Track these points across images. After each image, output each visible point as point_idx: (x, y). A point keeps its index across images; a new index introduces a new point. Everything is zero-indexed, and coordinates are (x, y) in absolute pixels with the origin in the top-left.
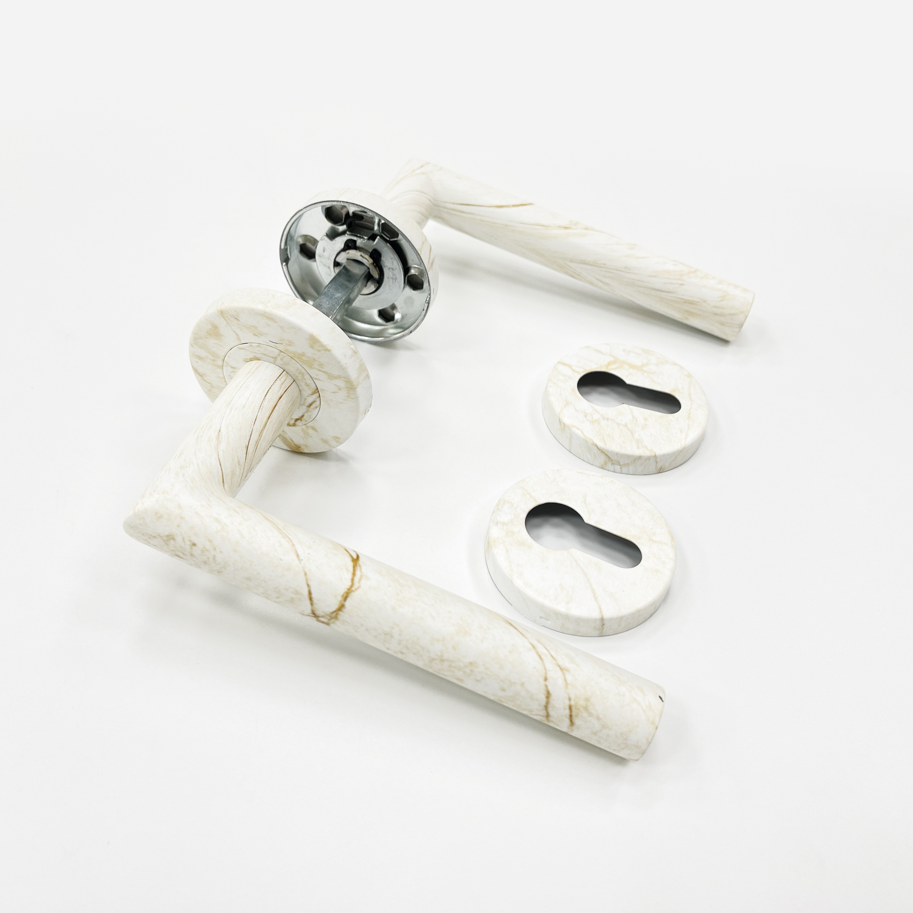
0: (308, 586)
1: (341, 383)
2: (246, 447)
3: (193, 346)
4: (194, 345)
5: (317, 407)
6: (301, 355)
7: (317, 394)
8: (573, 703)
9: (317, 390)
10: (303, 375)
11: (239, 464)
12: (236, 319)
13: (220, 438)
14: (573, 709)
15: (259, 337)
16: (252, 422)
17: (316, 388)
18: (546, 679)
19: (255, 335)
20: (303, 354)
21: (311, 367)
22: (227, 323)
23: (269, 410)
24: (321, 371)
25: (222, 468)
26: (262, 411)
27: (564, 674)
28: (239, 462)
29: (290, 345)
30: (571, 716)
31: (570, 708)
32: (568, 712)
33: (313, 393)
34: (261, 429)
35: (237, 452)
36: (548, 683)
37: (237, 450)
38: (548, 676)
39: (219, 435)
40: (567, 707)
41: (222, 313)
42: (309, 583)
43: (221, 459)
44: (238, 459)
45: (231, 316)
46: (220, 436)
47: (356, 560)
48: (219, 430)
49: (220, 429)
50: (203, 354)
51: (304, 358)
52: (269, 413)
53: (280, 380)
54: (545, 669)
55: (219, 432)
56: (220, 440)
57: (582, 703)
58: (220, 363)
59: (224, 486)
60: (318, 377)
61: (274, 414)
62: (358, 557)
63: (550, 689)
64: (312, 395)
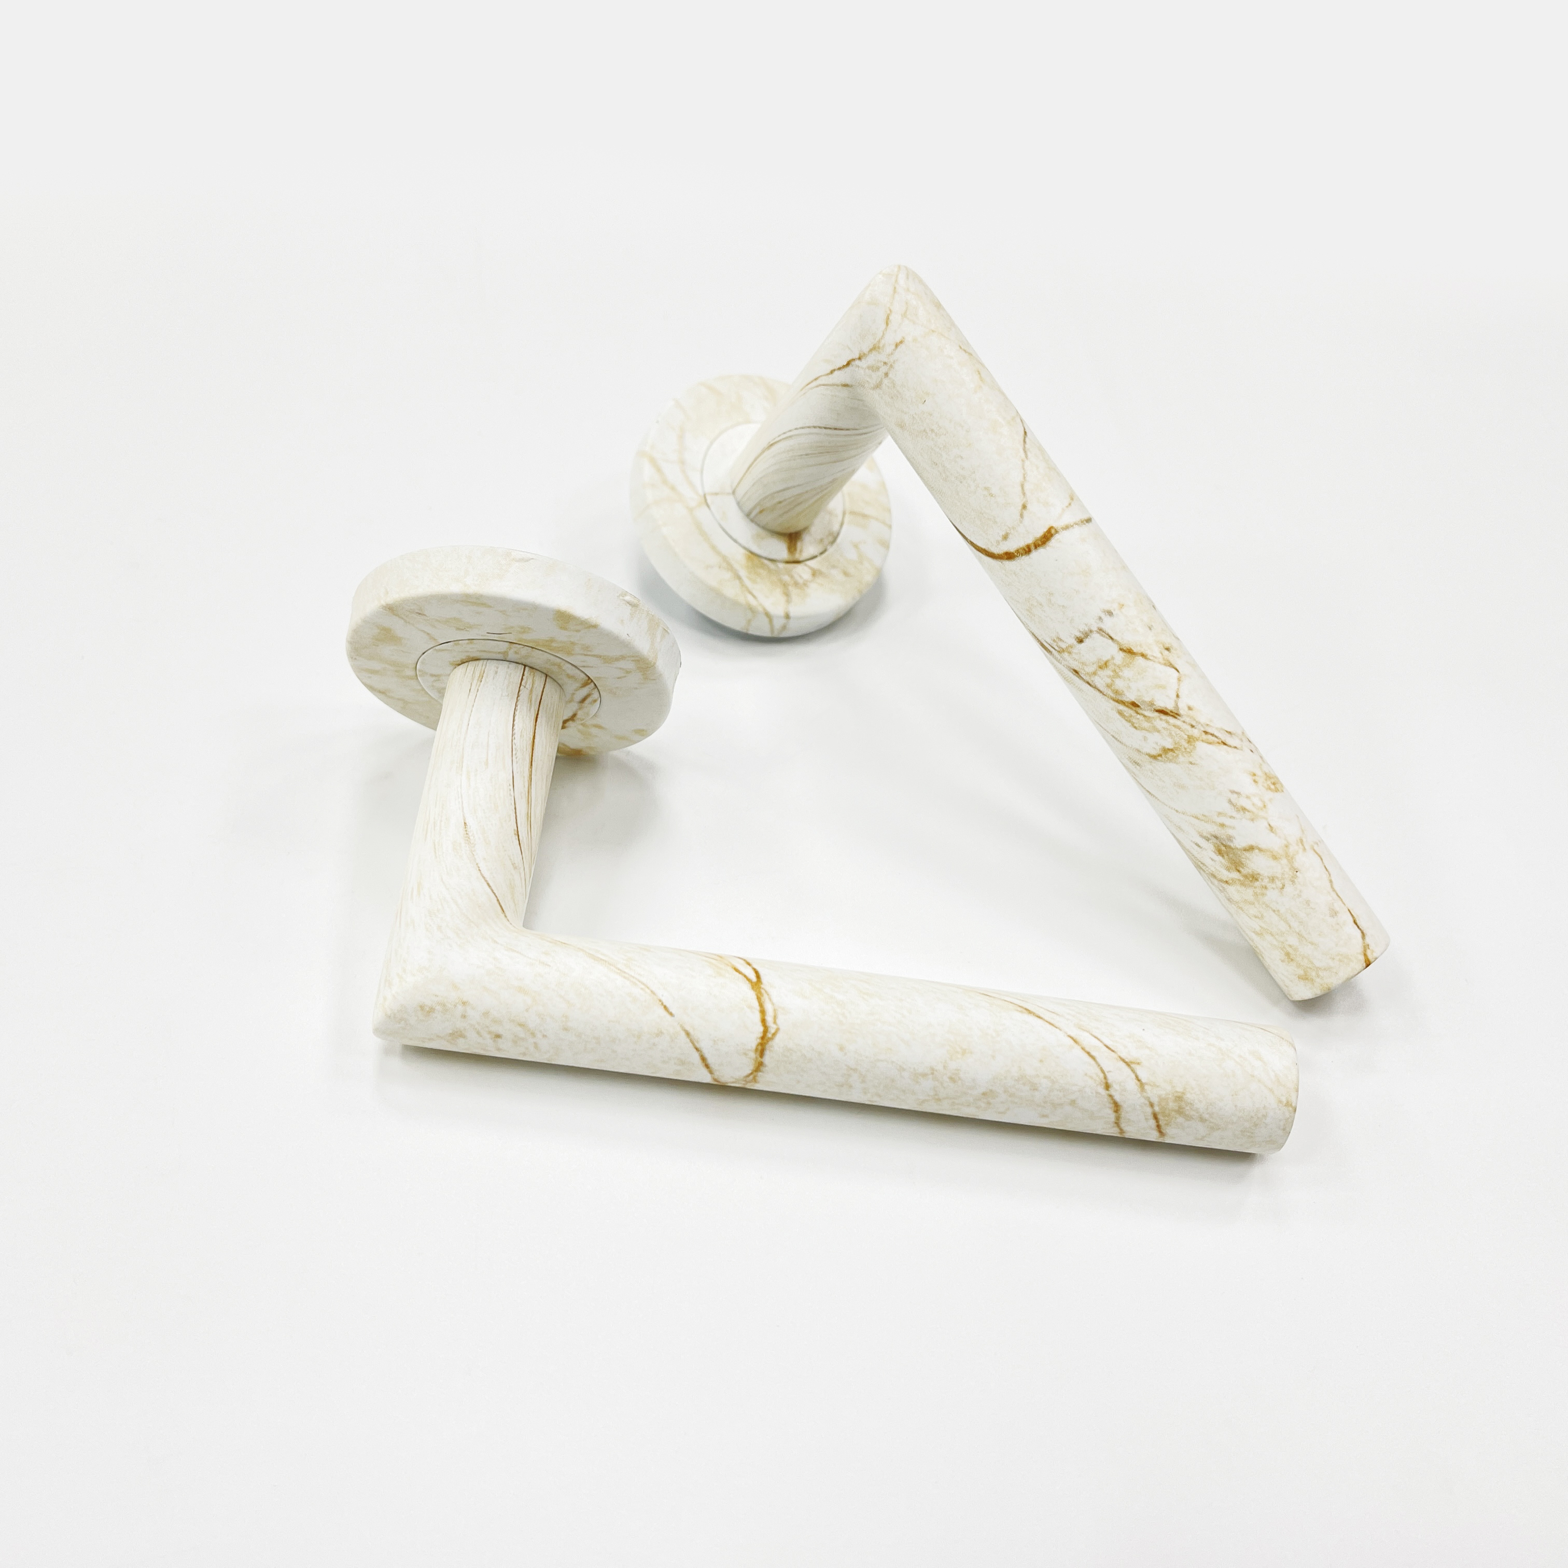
0: (697, 1049)
1: (629, 665)
2: (515, 834)
3: (355, 659)
4: (357, 658)
5: (595, 701)
6: (547, 641)
7: (592, 685)
8: (1157, 1109)
9: (589, 680)
10: (559, 666)
11: (515, 868)
12: (420, 614)
13: (471, 838)
14: (1160, 1117)
15: (466, 631)
16: (510, 785)
17: (587, 678)
18: (1107, 1087)
19: (458, 629)
20: (552, 640)
21: (569, 653)
22: (406, 621)
23: (526, 750)
24: (589, 655)
25: (493, 889)
26: (516, 758)
27: (1133, 1071)
28: (513, 864)
29: (524, 632)
30: (1158, 1126)
31: (1155, 1117)
32: (1152, 1123)
33: (585, 685)
34: (527, 790)
35: (505, 851)
36: (1112, 1092)
37: (503, 847)
38: (1110, 1081)
39: (467, 834)
40: (1151, 1117)
41: (391, 609)
42: (698, 1046)
43: (487, 875)
44: (511, 859)
45: (409, 612)
46: (470, 835)
47: (757, 983)
48: (463, 824)
49: (464, 820)
50: (376, 665)
51: (554, 645)
52: (529, 755)
53: (525, 687)
54: (1103, 1072)
55: (465, 828)
56: (472, 842)
57: (1172, 1105)
58: (412, 673)
59: (506, 916)
60: (584, 664)
61: (536, 752)
62: (758, 976)
63: (1117, 1098)
64: (581, 687)
